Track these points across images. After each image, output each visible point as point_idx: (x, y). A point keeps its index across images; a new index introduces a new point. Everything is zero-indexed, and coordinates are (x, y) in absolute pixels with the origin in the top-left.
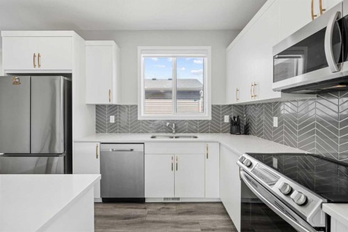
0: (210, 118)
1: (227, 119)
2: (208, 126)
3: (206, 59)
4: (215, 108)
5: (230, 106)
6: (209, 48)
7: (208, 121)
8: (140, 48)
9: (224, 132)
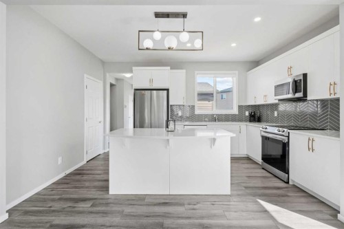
0: (237, 113)
1: (247, 114)
2: (236, 117)
3: (235, 79)
4: (240, 107)
5: (249, 106)
6: (237, 72)
7: (236, 115)
8: (196, 72)
9: (246, 121)
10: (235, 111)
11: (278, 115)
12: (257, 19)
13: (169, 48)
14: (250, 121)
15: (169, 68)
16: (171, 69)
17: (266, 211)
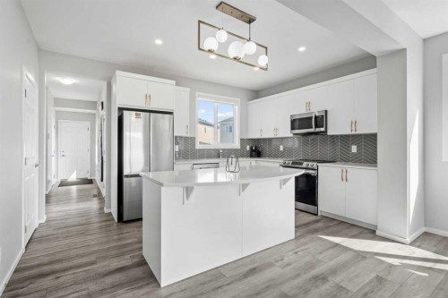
0: (239, 148)
1: (248, 148)
3: (237, 107)
4: (242, 140)
5: (249, 139)
6: (239, 100)
7: (238, 150)
8: (197, 93)
9: (247, 157)
10: (237, 145)
11: (284, 149)
12: (302, 49)
13: (235, 58)
14: (251, 156)
15: (174, 82)
16: (177, 85)
17: (337, 245)
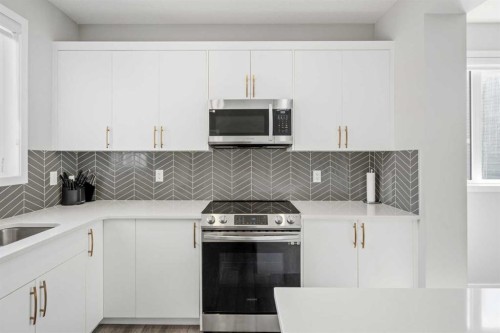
0: (26, 181)
1: (54, 179)
2: (21, 198)
5: (58, 153)
6: (24, 23)
